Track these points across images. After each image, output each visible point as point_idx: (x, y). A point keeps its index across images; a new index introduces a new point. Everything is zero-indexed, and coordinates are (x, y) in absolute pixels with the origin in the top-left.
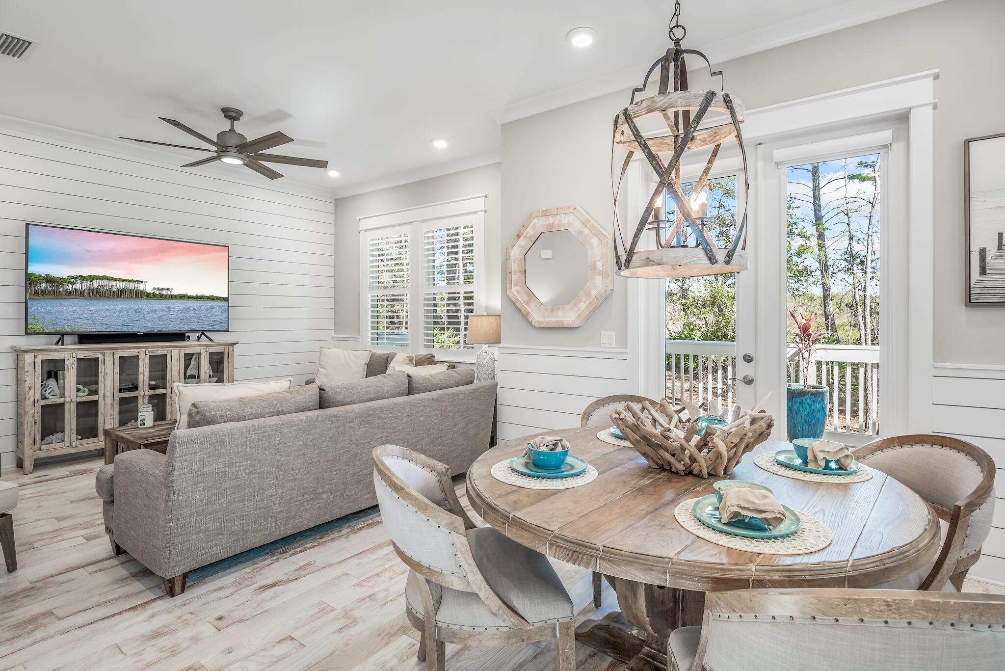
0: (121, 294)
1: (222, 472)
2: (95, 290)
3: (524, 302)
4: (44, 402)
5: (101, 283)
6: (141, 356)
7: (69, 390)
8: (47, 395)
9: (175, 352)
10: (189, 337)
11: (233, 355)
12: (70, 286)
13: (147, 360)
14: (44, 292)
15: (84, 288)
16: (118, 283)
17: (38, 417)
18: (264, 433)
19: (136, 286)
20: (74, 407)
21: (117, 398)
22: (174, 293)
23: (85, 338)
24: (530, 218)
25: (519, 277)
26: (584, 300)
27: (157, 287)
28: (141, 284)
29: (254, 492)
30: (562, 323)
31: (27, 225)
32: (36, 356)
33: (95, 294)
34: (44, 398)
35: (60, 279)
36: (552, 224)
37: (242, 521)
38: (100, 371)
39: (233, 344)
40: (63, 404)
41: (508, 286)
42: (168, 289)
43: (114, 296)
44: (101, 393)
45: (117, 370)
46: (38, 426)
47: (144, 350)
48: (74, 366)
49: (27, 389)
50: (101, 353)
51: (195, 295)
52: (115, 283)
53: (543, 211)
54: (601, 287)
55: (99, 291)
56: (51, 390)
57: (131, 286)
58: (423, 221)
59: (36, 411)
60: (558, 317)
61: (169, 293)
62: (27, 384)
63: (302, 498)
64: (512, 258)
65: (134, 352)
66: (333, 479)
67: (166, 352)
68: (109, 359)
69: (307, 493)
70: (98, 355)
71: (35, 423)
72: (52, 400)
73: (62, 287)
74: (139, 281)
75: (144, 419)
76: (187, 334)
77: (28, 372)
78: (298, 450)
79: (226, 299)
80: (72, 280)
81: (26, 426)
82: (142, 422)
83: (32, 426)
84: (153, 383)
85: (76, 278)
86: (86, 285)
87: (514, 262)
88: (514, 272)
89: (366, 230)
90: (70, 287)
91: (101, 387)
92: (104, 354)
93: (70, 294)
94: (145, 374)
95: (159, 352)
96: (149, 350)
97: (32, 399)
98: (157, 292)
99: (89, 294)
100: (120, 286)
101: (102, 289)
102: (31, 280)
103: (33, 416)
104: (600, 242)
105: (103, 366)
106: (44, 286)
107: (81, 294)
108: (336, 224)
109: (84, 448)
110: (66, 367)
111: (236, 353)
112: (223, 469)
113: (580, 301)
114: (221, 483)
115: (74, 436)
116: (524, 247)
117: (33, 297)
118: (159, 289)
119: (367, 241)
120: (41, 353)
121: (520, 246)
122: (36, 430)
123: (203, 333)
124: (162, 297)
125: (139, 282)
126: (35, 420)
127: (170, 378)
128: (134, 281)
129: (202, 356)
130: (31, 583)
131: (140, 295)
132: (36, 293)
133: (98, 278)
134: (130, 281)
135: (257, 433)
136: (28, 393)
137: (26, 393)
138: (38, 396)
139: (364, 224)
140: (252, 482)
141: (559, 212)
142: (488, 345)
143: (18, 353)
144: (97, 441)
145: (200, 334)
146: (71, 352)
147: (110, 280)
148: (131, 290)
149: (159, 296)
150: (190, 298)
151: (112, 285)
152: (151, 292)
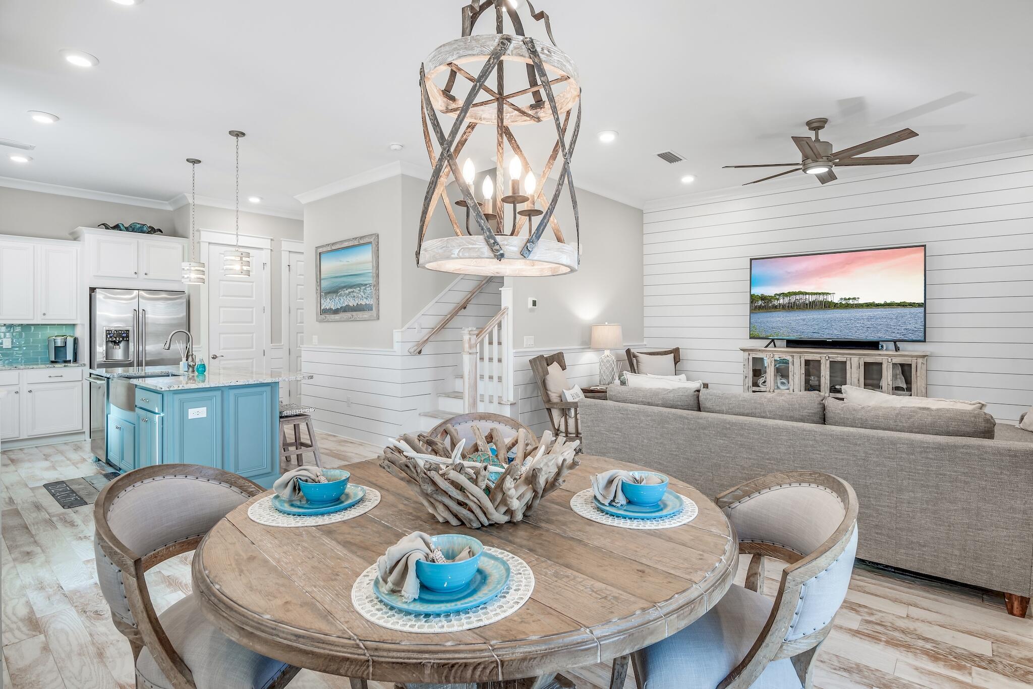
0: (812, 306)
2: (793, 304)
5: (798, 297)
6: (823, 361)
7: (769, 383)
9: (855, 360)
10: (883, 346)
12: (776, 302)
13: (828, 365)
14: (760, 307)
15: (785, 303)
16: (810, 296)
19: (825, 297)
22: (861, 301)
27: (843, 298)
28: (829, 296)
31: (751, 260)
32: (749, 354)
33: (791, 307)
35: (770, 297)
38: (790, 370)
42: (854, 299)
43: (807, 308)
44: (791, 388)
45: (803, 371)
47: (825, 355)
48: (772, 365)
49: (745, 377)
50: (791, 356)
51: (883, 303)
52: (807, 296)
55: (795, 304)
57: (821, 298)
61: (856, 302)
65: (816, 357)
67: (845, 359)
68: (797, 361)
70: (788, 358)
73: (771, 303)
74: (828, 293)
76: (881, 343)
77: (745, 365)
79: (922, 305)
80: (777, 297)
85: (779, 295)
86: (786, 300)
90: (776, 303)
92: (793, 357)
93: (775, 307)
94: (826, 378)
95: (839, 358)
96: (830, 356)
98: (844, 303)
99: (788, 307)
100: (812, 298)
101: (797, 303)
102: (753, 299)
105: (792, 367)
106: (760, 302)
107: (783, 307)
110: (768, 365)
117: (754, 311)
118: (845, 299)
120: (751, 353)
123: (895, 342)
124: (847, 306)
128: (823, 294)
129: (885, 366)
131: (828, 306)
132: (756, 308)
133: (795, 294)
134: (820, 294)
136: (745, 381)
138: (750, 384)
147: (804, 295)
148: (821, 302)
149: (846, 305)
150: (878, 306)
151: (806, 299)
152: (838, 302)
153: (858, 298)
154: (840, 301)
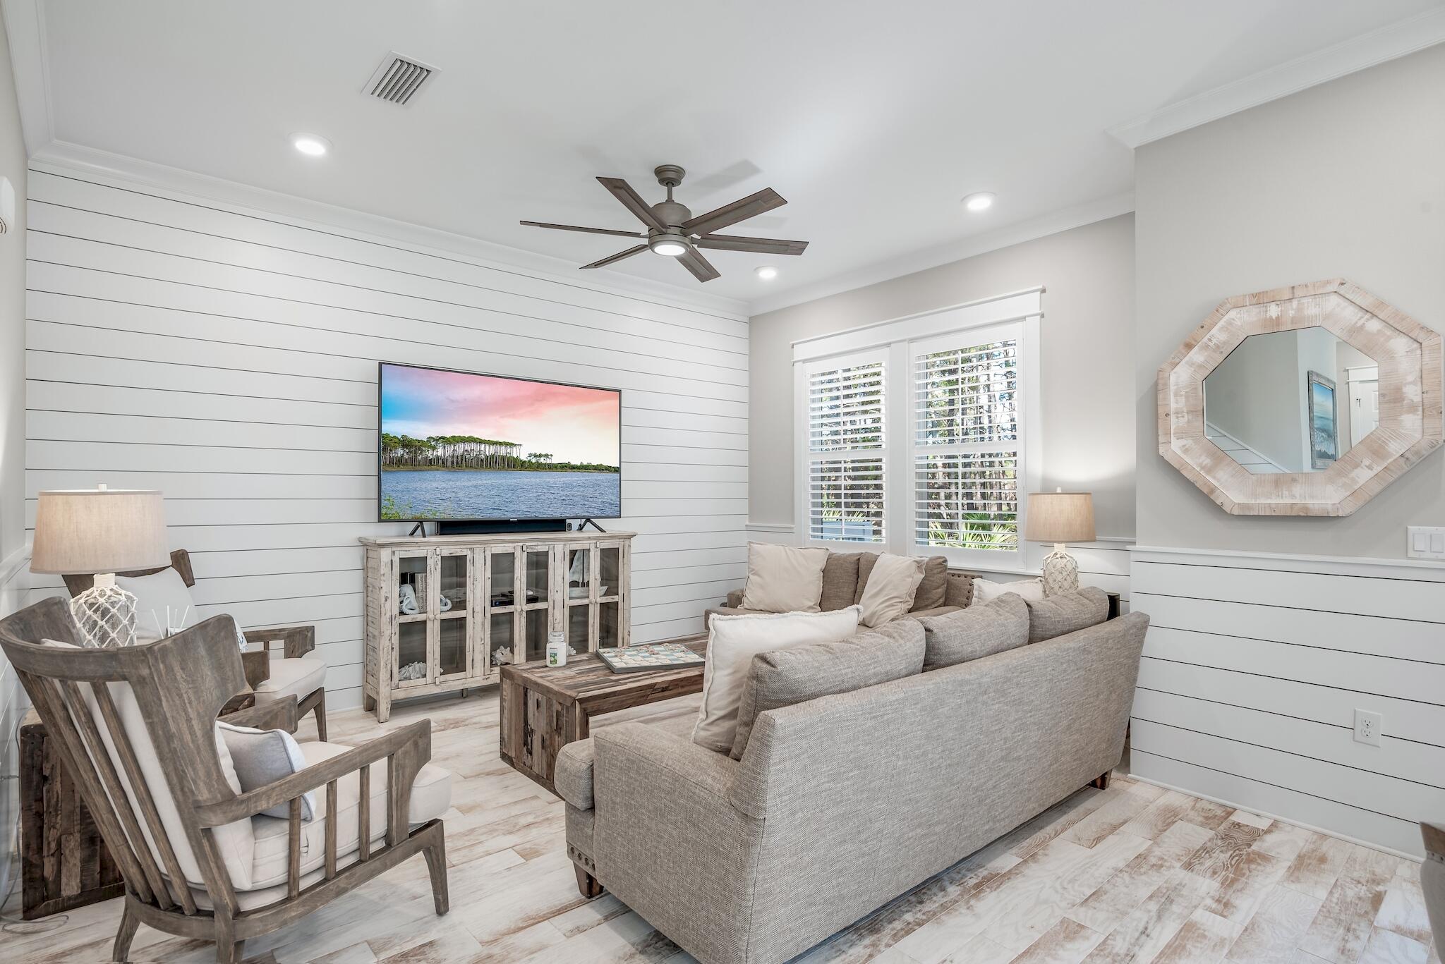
0: (489, 463)
1: (825, 791)
2: (460, 458)
3: (1203, 468)
4: (404, 619)
5: (467, 447)
6: (518, 554)
7: (432, 602)
8: (405, 610)
9: (556, 548)
10: (570, 525)
11: (629, 553)
12: (431, 452)
13: (525, 560)
14: (400, 462)
15: (446, 455)
16: (487, 447)
17: (396, 639)
18: (882, 716)
19: (509, 451)
20: (437, 625)
21: (488, 616)
22: (555, 461)
23: (448, 527)
24: (1219, 309)
25: (1189, 422)
26: (1367, 462)
27: (533, 453)
28: (514, 448)
29: (858, 826)
30: (1307, 509)
31: (381, 364)
32: (393, 553)
33: (460, 464)
34: (402, 613)
35: (419, 441)
36: (1278, 318)
37: (840, 880)
38: (468, 573)
39: (630, 537)
40: (424, 622)
41: (1161, 439)
42: (546, 456)
43: (482, 465)
44: (469, 606)
45: (489, 574)
46: (396, 654)
47: (521, 544)
48: (437, 567)
49: (383, 599)
50: (469, 549)
51: (579, 464)
52: (483, 446)
53: (1254, 296)
54: (1418, 436)
55: (464, 459)
56: (408, 601)
57: (503, 451)
58: (912, 340)
59: (393, 632)
60: (1293, 497)
61: (548, 461)
62: (383, 593)
63: (914, 833)
64: (1172, 388)
65: (509, 548)
66: (952, 799)
67: (547, 548)
68: (479, 558)
69: (919, 826)
70: (466, 552)
71: (393, 648)
72: (412, 616)
73: (421, 453)
75: (556, 654)
76: (568, 521)
77: (384, 575)
78: (919, 747)
79: (617, 470)
80: (433, 443)
81: (381, 652)
82: (553, 659)
83: (388, 653)
84: (531, 593)
85: (437, 440)
86: (449, 450)
87: (1176, 395)
88: (1177, 413)
89: (805, 361)
90: (430, 454)
91: (469, 598)
92: (472, 550)
93: (431, 463)
94: (522, 580)
95: (539, 547)
96: (527, 544)
97: (388, 615)
98: (534, 461)
99: (452, 463)
100: (489, 450)
101: (467, 457)
102: (385, 443)
103: (389, 640)
104: (1416, 345)
105: (472, 568)
106: (400, 452)
107: (443, 463)
108: (751, 354)
109: (449, 687)
110: (428, 568)
111: (633, 550)
112: (827, 785)
113: (1357, 466)
114: (822, 811)
115: (439, 670)
116: (1201, 366)
117: (388, 469)
118: (535, 456)
119: (805, 379)
120: (399, 549)
121: (1191, 364)
122: (393, 658)
123: (588, 520)
124: (539, 467)
125: (512, 445)
126: (392, 644)
127: (552, 587)
128: (506, 444)
129: (592, 554)
130: (482, 943)
131: (514, 464)
132: (391, 462)
133: (463, 440)
134: (501, 444)
135: (874, 717)
136: (384, 606)
137: (382, 605)
138: (396, 611)
139: (801, 352)
140: (859, 808)
141: (1298, 293)
142: (1063, 545)
143: (368, 548)
144: (464, 676)
145: (583, 520)
146: (434, 548)
147: (477, 443)
148: (503, 458)
149: (536, 466)
150: (574, 468)
151: (480, 451)
152: (526, 460)
153: (551, 455)
154: (529, 458)
